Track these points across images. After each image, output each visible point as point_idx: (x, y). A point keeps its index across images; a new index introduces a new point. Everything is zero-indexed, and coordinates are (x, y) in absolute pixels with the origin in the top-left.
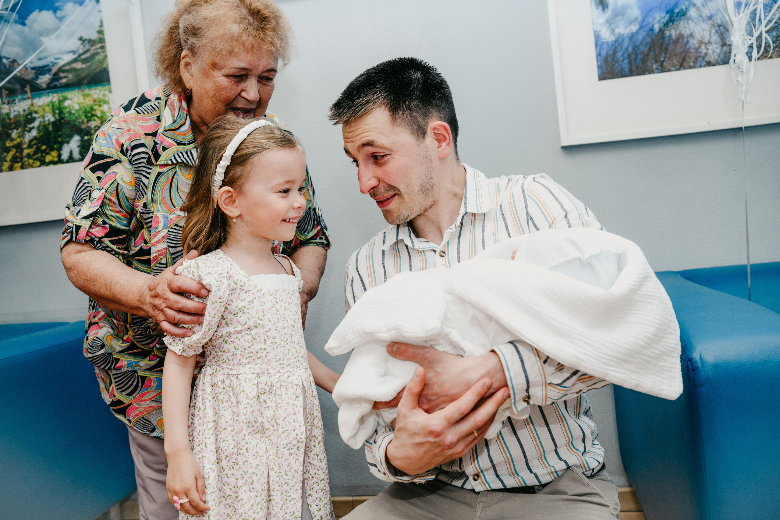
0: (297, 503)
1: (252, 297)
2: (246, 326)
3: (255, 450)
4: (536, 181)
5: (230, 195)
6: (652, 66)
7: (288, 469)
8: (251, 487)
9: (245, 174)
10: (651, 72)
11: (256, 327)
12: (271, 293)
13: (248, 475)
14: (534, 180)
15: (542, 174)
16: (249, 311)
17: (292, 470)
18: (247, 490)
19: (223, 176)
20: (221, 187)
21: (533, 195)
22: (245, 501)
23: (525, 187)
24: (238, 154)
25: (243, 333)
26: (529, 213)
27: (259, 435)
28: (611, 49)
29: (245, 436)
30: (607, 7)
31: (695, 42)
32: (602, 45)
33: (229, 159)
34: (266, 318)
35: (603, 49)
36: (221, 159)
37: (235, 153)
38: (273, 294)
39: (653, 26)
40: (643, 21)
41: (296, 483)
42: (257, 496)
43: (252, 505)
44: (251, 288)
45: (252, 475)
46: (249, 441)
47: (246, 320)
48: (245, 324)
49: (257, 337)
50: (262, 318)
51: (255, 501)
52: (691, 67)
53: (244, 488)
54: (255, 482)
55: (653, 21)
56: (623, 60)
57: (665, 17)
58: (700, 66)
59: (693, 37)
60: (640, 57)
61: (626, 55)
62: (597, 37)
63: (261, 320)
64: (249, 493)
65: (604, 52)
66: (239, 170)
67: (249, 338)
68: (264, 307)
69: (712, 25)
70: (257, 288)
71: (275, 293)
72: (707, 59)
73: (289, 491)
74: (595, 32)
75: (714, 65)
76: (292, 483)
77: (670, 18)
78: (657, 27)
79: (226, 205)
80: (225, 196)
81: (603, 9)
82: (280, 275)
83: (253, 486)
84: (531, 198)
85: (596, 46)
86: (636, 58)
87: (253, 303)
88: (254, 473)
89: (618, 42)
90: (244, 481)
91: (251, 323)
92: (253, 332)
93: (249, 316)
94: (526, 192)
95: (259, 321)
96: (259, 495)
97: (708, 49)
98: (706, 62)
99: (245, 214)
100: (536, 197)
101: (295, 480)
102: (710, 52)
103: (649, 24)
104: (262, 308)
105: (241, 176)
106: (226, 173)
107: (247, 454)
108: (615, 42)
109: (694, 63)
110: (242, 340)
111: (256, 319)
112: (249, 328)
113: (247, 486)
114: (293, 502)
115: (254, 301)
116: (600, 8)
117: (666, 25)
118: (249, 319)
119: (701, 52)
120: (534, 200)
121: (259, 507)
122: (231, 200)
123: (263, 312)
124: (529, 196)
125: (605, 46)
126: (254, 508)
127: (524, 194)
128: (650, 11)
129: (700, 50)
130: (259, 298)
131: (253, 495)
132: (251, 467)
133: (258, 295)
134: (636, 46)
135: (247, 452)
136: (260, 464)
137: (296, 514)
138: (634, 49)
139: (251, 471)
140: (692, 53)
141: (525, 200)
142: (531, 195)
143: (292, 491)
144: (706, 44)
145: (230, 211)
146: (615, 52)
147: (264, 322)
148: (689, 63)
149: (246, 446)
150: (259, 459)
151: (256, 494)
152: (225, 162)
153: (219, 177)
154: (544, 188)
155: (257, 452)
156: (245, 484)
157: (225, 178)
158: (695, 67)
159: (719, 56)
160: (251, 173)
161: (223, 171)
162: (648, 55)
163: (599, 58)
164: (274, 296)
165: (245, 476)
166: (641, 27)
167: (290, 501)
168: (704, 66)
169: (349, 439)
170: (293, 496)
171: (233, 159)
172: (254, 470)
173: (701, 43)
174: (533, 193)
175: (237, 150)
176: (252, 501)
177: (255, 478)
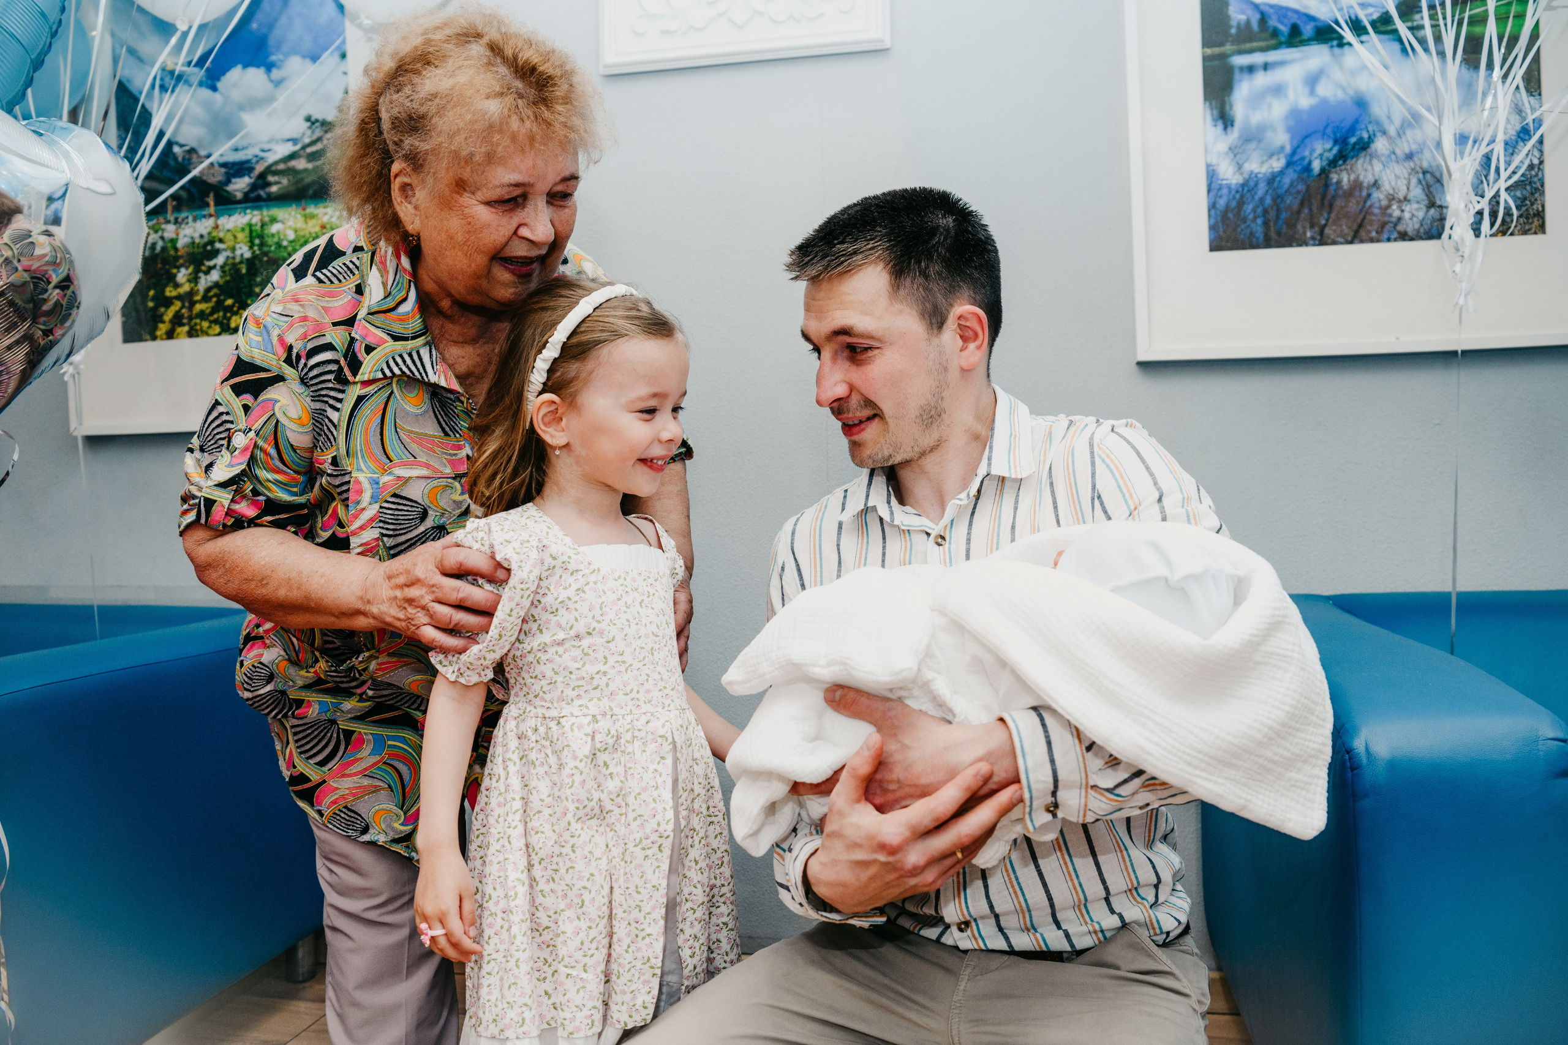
0: (655, 943)
1: (582, 581)
2: (572, 633)
3: (588, 848)
4: (1117, 433)
5: (552, 408)
6: (1305, 233)
7: (640, 883)
8: (580, 911)
9: (583, 375)
10: (1302, 243)
11: (589, 634)
12: (616, 575)
13: (575, 891)
14: (1112, 430)
15: (1129, 420)
16: (577, 606)
17: (649, 886)
18: (574, 916)
19: (545, 375)
20: (540, 393)
21: (1108, 456)
22: (569, 935)
23: (1096, 441)
24: (574, 340)
25: (567, 645)
26: (1097, 486)
27: (594, 822)
28: (1234, 198)
29: (569, 824)
30: (1232, 125)
31: (1382, 196)
32: (1220, 189)
33: (559, 347)
34: (607, 618)
35: (1221, 197)
36: (544, 346)
37: (569, 338)
38: (619, 577)
39: (1310, 163)
40: (1294, 152)
41: (654, 908)
42: (590, 928)
43: (582, 943)
44: (581, 567)
45: (582, 891)
46: (577, 833)
47: (573, 621)
48: (571, 628)
49: (590, 652)
50: (600, 618)
51: (587, 935)
52: (1372, 240)
53: (567, 913)
54: (587, 903)
55: (1311, 154)
56: (1255, 218)
57: (1331, 149)
58: (1389, 240)
59: (1378, 188)
60: (1284, 215)
61: (1259, 211)
62: (1212, 175)
63: (599, 622)
64: (576, 922)
65: (1222, 203)
66: (573, 368)
67: (578, 653)
68: (603, 599)
69: (1413, 169)
70: (592, 567)
71: (623, 576)
72: (1400, 228)
73: (642, 920)
74: (1208, 166)
75: (1412, 239)
76: (646, 908)
77: (1340, 151)
78: (1316, 166)
79: (545, 425)
80: (544, 410)
81: (1225, 128)
82: (633, 546)
83: (584, 909)
84: (1104, 461)
85: (1209, 191)
86: (1278, 217)
87: (584, 592)
88: (585, 888)
89: (1247, 187)
90: (568, 901)
91: (580, 627)
92: (585, 643)
93: (577, 614)
94: (1096, 449)
95: (594, 624)
96: (594, 926)
97: (1403, 211)
98: (1399, 233)
99: (576, 444)
100: (1113, 462)
101: (653, 902)
102: (1407, 215)
103: (1303, 158)
104: (600, 601)
105: (575, 378)
106: (551, 371)
107: (573, 856)
108: (1243, 185)
109: (1377, 232)
110: (565, 656)
111: (589, 620)
112: (577, 636)
113: (573, 910)
114: (647, 940)
115: (586, 589)
116: (1220, 125)
117: (1333, 163)
118: (576, 620)
119: (1390, 215)
120: (1108, 466)
121: (594, 945)
122: (555, 418)
123: (601, 608)
124: (1100, 457)
125: (1225, 191)
126: (585, 948)
127: (1092, 453)
128: (1306, 137)
129: (1389, 211)
130: (595, 583)
131: (584, 925)
132: (581, 878)
133: (593, 578)
134: (1279, 196)
135: (574, 851)
136: (596, 872)
137: (653, 961)
138: (1274, 200)
139: (579, 884)
140: (1375, 215)
141: (1093, 464)
142: (1104, 456)
143: (647, 921)
144: (1400, 201)
145: (552, 436)
146: (1241, 203)
147: (603, 626)
148: (1369, 232)
149: (572, 841)
150: (594, 864)
151: (589, 924)
152: (551, 352)
153: (538, 376)
154: (1129, 447)
155: (590, 852)
156: (569, 906)
157: (548, 379)
158: (1378, 241)
159: (1422, 225)
160: (594, 374)
161: (547, 366)
162: (1299, 212)
163: (1213, 212)
164: (621, 581)
165: (569, 893)
166: (1289, 164)
167: (643, 938)
168: (1395, 240)
169: (744, 838)
170: (648, 930)
171: (565, 347)
172: (585, 883)
173: (1391, 198)
174: (1109, 452)
175: (574, 333)
176: (582, 935)
177: (587, 897)
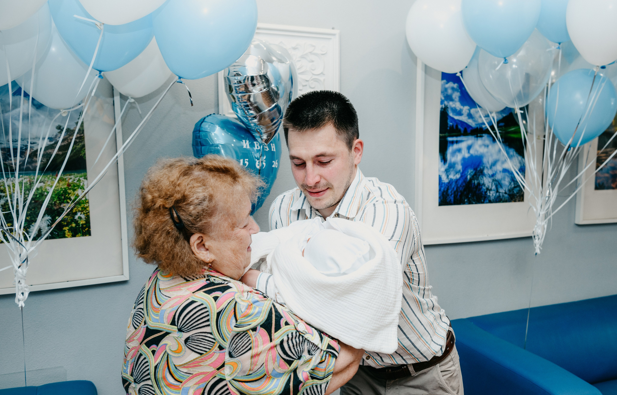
74: (439, 176)
